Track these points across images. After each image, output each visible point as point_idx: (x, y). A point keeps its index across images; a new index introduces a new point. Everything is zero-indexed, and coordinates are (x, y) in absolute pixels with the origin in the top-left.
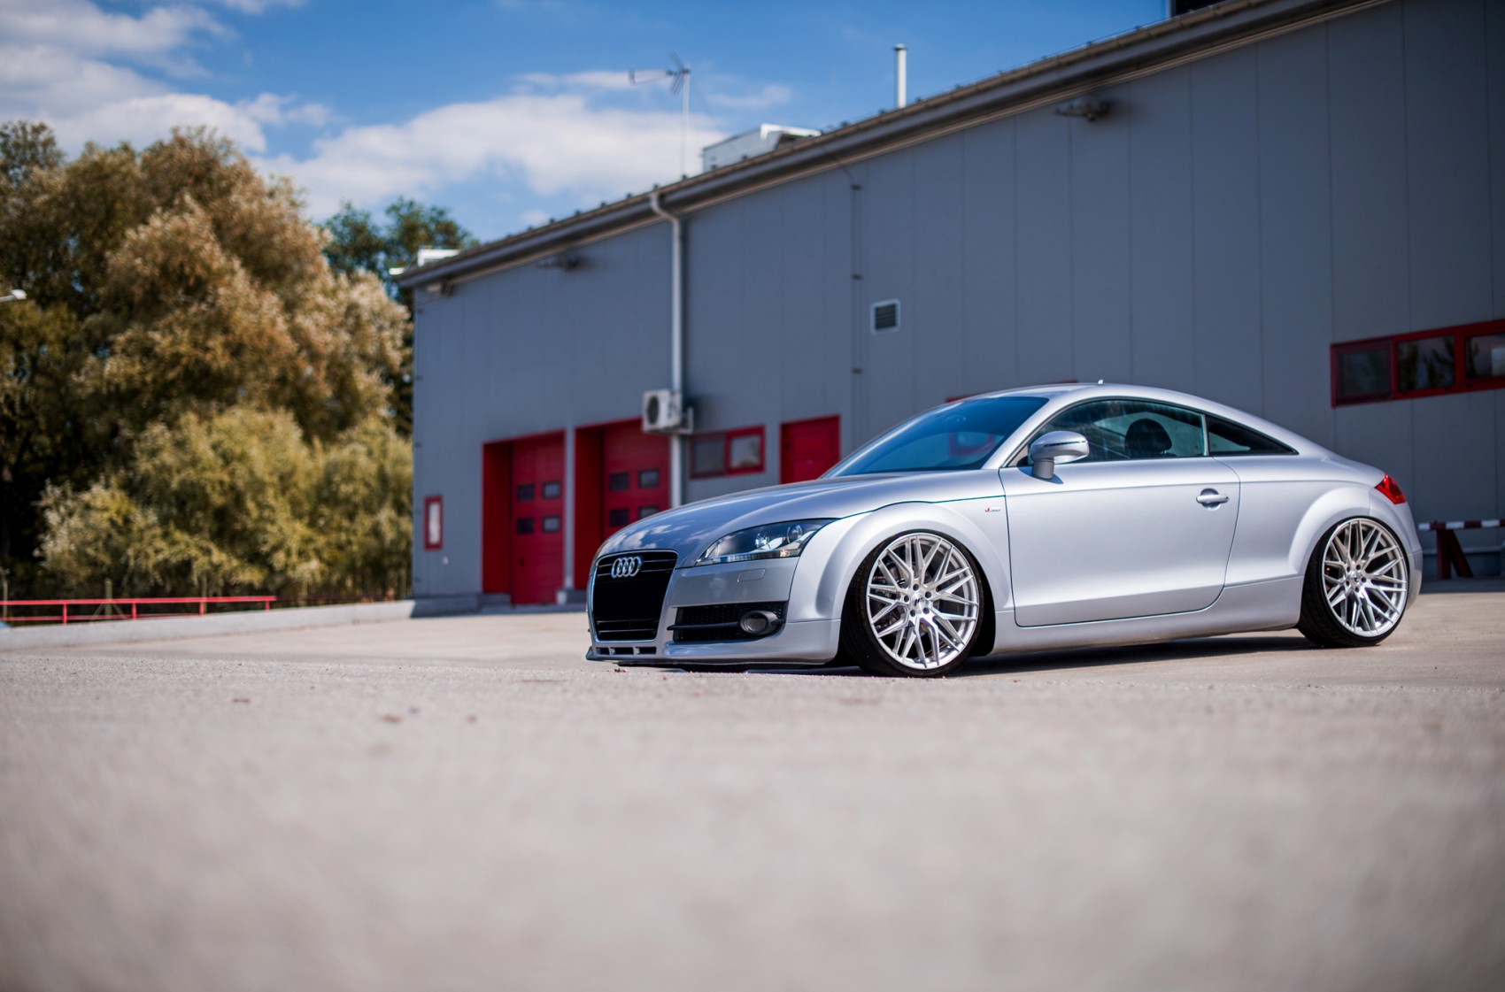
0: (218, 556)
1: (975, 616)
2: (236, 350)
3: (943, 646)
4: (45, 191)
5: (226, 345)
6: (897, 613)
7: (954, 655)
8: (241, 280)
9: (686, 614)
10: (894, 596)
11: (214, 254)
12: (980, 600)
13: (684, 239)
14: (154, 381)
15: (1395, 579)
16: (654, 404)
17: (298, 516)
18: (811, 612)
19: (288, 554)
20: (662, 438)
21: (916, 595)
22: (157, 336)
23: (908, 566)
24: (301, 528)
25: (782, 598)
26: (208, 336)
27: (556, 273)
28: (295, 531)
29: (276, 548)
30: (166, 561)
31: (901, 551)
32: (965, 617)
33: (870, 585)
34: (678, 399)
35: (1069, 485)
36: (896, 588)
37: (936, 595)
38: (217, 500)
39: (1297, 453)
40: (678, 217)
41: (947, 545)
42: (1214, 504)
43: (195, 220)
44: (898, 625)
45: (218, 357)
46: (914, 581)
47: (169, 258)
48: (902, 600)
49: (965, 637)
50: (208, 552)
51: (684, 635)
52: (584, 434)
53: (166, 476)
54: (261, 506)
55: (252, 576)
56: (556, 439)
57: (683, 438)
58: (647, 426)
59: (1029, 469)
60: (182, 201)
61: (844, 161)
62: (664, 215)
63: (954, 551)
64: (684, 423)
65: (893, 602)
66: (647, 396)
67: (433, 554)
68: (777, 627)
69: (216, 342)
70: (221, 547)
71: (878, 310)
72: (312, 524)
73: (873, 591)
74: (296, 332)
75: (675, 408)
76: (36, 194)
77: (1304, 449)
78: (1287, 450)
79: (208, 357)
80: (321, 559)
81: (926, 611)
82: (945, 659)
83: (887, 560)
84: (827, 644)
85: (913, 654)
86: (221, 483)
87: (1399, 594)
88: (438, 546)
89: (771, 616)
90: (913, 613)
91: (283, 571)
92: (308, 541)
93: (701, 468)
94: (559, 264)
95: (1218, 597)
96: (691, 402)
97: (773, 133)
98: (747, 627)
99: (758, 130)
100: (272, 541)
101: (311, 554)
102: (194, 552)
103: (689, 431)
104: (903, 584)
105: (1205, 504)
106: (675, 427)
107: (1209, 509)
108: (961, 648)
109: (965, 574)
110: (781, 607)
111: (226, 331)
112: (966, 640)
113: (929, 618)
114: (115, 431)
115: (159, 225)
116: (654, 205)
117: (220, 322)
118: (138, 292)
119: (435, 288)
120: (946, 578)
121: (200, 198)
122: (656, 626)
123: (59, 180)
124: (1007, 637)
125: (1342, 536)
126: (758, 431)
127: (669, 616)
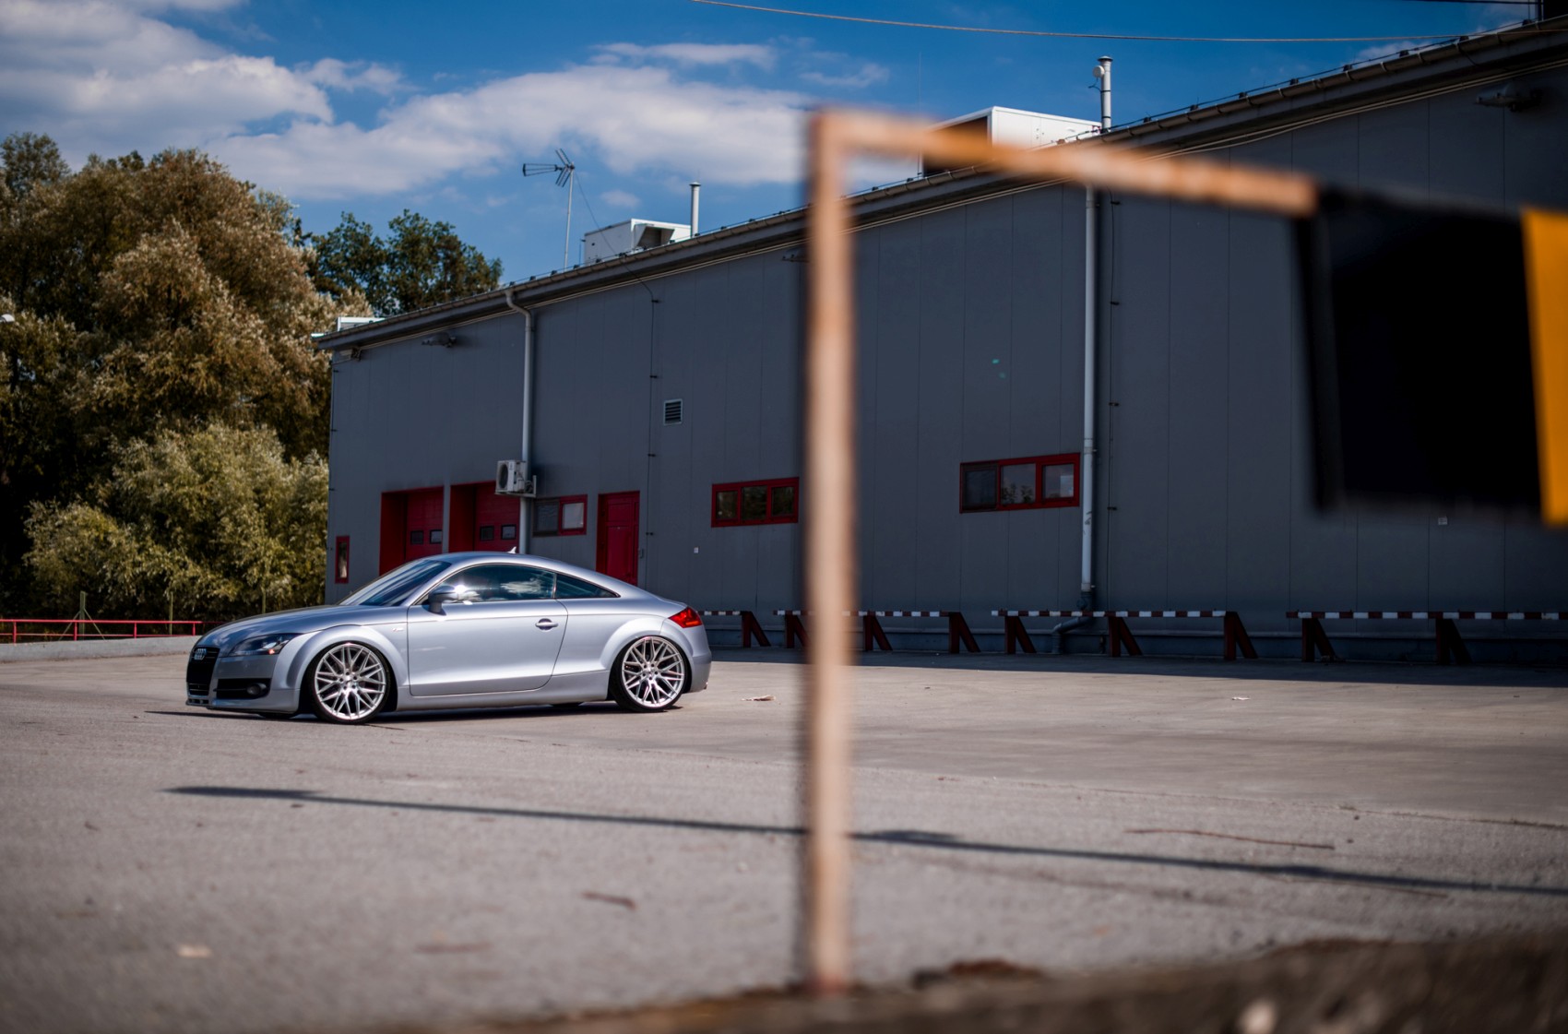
0: (193, 569)
1: (383, 691)
2: (220, 371)
3: (363, 707)
4: (44, 205)
5: (210, 368)
6: (336, 688)
7: (369, 712)
8: (225, 305)
9: (221, 682)
10: (335, 679)
11: (200, 278)
12: (387, 681)
13: (534, 330)
14: (141, 398)
15: (678, 674)
16: (505, 469)
17: (271, 533)
18: (283, 685)
19: (262, 570)
20: (513, 499)
21: (348, 678)
22: (142, 357)
23: (342, 663)
24: (275, 544)
25: (269, 677)
26: (191, 359)
27: (440, 349)
28: (269, 548)
29: (250, 564)
30: (144, 573)
31: (338, 654)
32: (378, 692)
33: (317, 672)
34: (524, 468)
35: (450, 617)
36: (334, 673)
37: (359, 678)
38: (196, 515)
39: (619, 596)
40: (529, 311)
41: (367, 650)
42: (549, 628)
43: (182, 242)
44: (336, 694)
45: (202, 378)
46: (346, 670)
47: (157, 283)
48: (338, 681)
49: (376, 703)
50: (184, 566)
51: (221, 696)
52: (456, 489)
53: (146, 490)
54: (237, 523)
55: (227, 590)
56: (437, 492)
57: (528, 500)
58: (498, 490)
59: (427, 606)
60: (172, 225)
61: (644, 279)
62: (518, 309)
63: (370, 653)
64: (529, 488)
65: (331, 682)
66: (500, 463)
67: (341, 586)
68: (265, 693)
69: (200, 365)
70: (197, 560)
71: (667, 404)
72: (285, 541)
73: (320, 676)
74: (280, 353)
75: (520, 475)
76: (37, 209)
77: (624, 592)
78: (613, 595)
79: (193, 379)
80: (294, 575)
81: (354, 687)
82: (362, 714)
83: (330, 659)
84: (292, 703)
85: (344, 710)
86: (200, 499)
87: (679, 682)
88: (345, 580)
89: (263, 686)
90: (345, 688)
91: (256, 586)
92: (281, 556)
93: (542, 527)
94: (441, 342)
95: (545, 682)
96: (536, 470)
97: (640, 225)
98: (251, 691)
99: (630, 222)
100: (247, 557)
101: (286, 569)
102: (167, 565)
103: (533, 495)
104: (340, 671)
105: (542, 628)
106: (521, 492)
107: (544, 631)
108: (373, 708)
109: (378, 667)
110: (268, 681)
111: (210, 351)
112: (377, 705)
113: (355, 691)
114: (104, 445)
115: (146, 249)
116: (509, 300)
117: (203, 345)
118: (127, 312)
119: (348, 353)
120: (365, 669)
121: (187, 221)
122: (208, 688)
123: (59, 197)
124: (403, 700)
125: (640, 648)
126: (582, 499)
127: (214, 684)
